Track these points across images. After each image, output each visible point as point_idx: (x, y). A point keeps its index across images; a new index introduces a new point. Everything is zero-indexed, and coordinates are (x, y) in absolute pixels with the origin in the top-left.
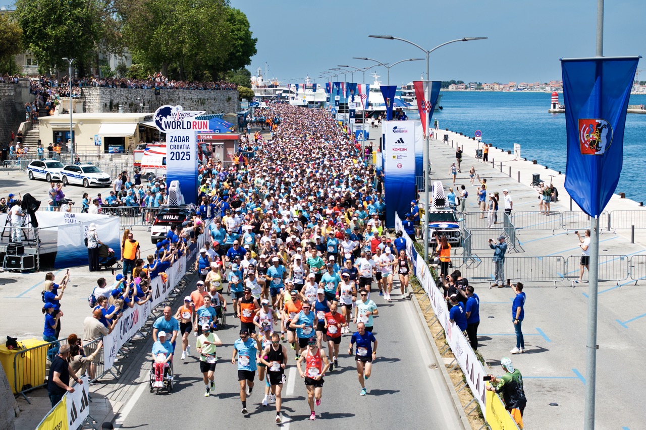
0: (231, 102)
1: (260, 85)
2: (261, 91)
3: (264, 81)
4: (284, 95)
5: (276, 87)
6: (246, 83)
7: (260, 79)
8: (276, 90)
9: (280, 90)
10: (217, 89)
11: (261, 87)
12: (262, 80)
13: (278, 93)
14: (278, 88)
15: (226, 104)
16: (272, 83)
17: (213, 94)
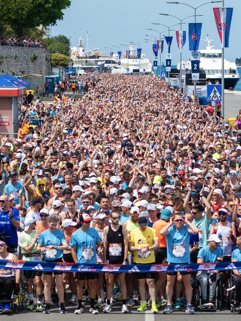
0: (38, 62)
1: (81, 56)
2: (82, 62)
3: (85, 52)
4: (106, 65)
5: (98, 57)
6: (64, 51)
7: (81, 49)
8: (98, 61)
9: (103, 61)
10: (19, 45)
11: (82, 58)
12: (83, 51)
13: (99, 63)
14: (100, 59)
15: (31, 65)
16: (93, 54)
17: (14, 51)
